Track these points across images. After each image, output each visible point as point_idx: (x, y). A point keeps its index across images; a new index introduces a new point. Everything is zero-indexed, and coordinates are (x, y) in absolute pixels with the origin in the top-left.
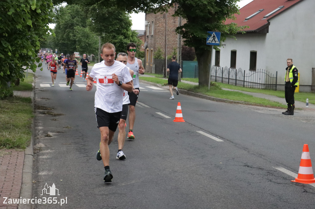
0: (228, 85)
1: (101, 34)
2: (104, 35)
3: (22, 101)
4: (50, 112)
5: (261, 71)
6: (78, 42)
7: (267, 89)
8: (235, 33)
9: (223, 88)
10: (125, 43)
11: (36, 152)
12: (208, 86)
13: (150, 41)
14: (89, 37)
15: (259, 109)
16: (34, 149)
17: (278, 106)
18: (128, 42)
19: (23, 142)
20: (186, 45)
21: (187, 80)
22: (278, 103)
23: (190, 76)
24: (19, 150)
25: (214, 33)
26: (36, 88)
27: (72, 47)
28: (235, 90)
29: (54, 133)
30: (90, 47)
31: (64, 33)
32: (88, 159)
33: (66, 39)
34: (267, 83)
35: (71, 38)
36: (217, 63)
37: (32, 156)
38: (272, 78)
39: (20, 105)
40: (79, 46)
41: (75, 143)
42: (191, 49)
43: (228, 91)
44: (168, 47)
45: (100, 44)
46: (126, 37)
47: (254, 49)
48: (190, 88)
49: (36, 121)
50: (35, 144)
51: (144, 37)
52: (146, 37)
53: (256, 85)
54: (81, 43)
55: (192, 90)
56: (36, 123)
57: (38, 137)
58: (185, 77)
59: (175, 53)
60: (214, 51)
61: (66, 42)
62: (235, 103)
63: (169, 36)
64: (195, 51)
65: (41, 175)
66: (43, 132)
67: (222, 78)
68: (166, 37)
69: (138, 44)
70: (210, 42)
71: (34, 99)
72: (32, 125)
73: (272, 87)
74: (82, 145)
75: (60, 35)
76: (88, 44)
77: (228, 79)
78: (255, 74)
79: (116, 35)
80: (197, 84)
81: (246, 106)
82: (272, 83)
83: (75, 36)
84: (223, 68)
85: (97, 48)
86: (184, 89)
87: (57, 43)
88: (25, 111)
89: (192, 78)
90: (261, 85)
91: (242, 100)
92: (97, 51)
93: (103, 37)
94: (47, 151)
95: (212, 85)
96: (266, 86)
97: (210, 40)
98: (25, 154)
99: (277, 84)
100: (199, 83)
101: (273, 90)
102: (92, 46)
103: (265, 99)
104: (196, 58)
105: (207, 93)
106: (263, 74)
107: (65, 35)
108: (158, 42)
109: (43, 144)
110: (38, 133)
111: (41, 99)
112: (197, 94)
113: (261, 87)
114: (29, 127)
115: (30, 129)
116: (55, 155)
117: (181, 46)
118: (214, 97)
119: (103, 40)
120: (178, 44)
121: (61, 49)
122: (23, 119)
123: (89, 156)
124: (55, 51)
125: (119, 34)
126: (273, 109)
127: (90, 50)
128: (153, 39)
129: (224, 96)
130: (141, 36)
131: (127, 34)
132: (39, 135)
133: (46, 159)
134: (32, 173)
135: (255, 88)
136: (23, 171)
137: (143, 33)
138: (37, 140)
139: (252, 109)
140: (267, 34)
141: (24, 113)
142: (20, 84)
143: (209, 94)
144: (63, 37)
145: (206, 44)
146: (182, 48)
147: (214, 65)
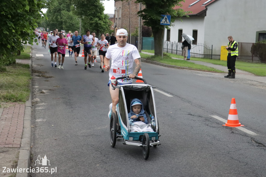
0: (176, 55)
1: (81, 17)
2: (83, 17)
3: (22, 67)
4: (44, 75)
5: (201, 45)
6: (64, 23)
7: (205, 58)
8: (181, 16)
9: (172, 57)
10: (99, 23)
11: (34, 104)
12: (161, 55)
13: (118, 22)
14: (72, 19)
15: (199, 73)
16: (32, 103)
17: (213, 71)
18: (101, 23)
19: (24, 97)
20: (145, 25)
21: (145, 52)
22: (213, 68)
23: (148, 49)
24: (21, 103)
25: (166, 16)
26: (33, 57)
27: (60, 27)
28: (181, 59)
29: (47, 91)
30: (73, 27)
31: (54, 16)
32: (73, 110)
33: (55, 20)
34: (205, 54)
35: (59, 20)
36: (168, 39)
37: (31, 108)
38: (209, 50)
39: (21, 70)
40: (65, 26)
41: (62, 98)
42: (149, 28)
43: (176, 60)
44: (131, 27)
45: (80, 24)
46: (100, 19)
47: (195, 28)
48: (148, 58)
49: (33, 82)
50: (33, 99)
51: (114, 19)
52: (115, 19)
53: (197, 55)
54: (66, 24)
55: (150, 59)
56: (33, 83)
57: (35, 93)
58: (145, 49)
59: (137, 31)
60: (166, 30)
61: (55, 22)
62: (181, 68)
63: (132, 19)
64: (151, 30)
65: (37, 122)
66: (38, 90)
67: (172, 50)
68: (130, 19)
69: (109, 24)
70: (163, 23)
71: (32, 66)
72: (30, 84)
73: (208, 57)
74: (68, 100)
75: (51, 18)
76: (72, 24)
77: (176, 51)
78: (196, 47)
79: (92, 18)
80: (153, 54)
81: (190, 71)
82: (208, 54)
83: (62, 18)
84: (172, 42)
85: (78, 27)
86: (143, 58)
87: (48, 23)
88: (25, 74)
89: (150, 50)
90: (200, 55)
91: (186, 66)
92: (78, 30)
93: (83, 19)
94: (42, 104)
95: (164, 55)
96: (204, 56)
97: (163, 21)
98: (25, 106)
99: (213, 54)
100: (155, 53)
101: (209, 59)
102: (75, 26)
103: (203, 66)
104: (152, 35)
105: (161, 61)
106: (202, 47)
107: (54, 17)
108: (124, 23)
109: (39, 98)
110: (34, 91)
111: (37, 65)
112: (153, 62)
113: (200, 57)
114: (28, 86)
115: (29, 88)
116: (48, 107)
117: (141, 26)
118: (166, 64)
119: (83, 21)
120: (139, 24)
121: (51, 28)
122: (23, 80)
123: (73, 108)
124: (47, 29)
125: (95, 17)
126: (209, 73)
127: (73, 29)
128: (120, 21)
129: (174, 63)
130: (111, 19)
131: (101, 16)
132: (35, 92)
133: (41, 109)
134: (31, 120)
135: (196, 57)
136: (24, 119)
137: (113, 16)
138: (34, 96)
139: (194, 73)
140: (205, 17)
141: (24, 76)
142: (21, 54)
143: (162, 62)
144: (53, 19)
145: (160, 25)
146: (142, 27)
147: (166, 40)
